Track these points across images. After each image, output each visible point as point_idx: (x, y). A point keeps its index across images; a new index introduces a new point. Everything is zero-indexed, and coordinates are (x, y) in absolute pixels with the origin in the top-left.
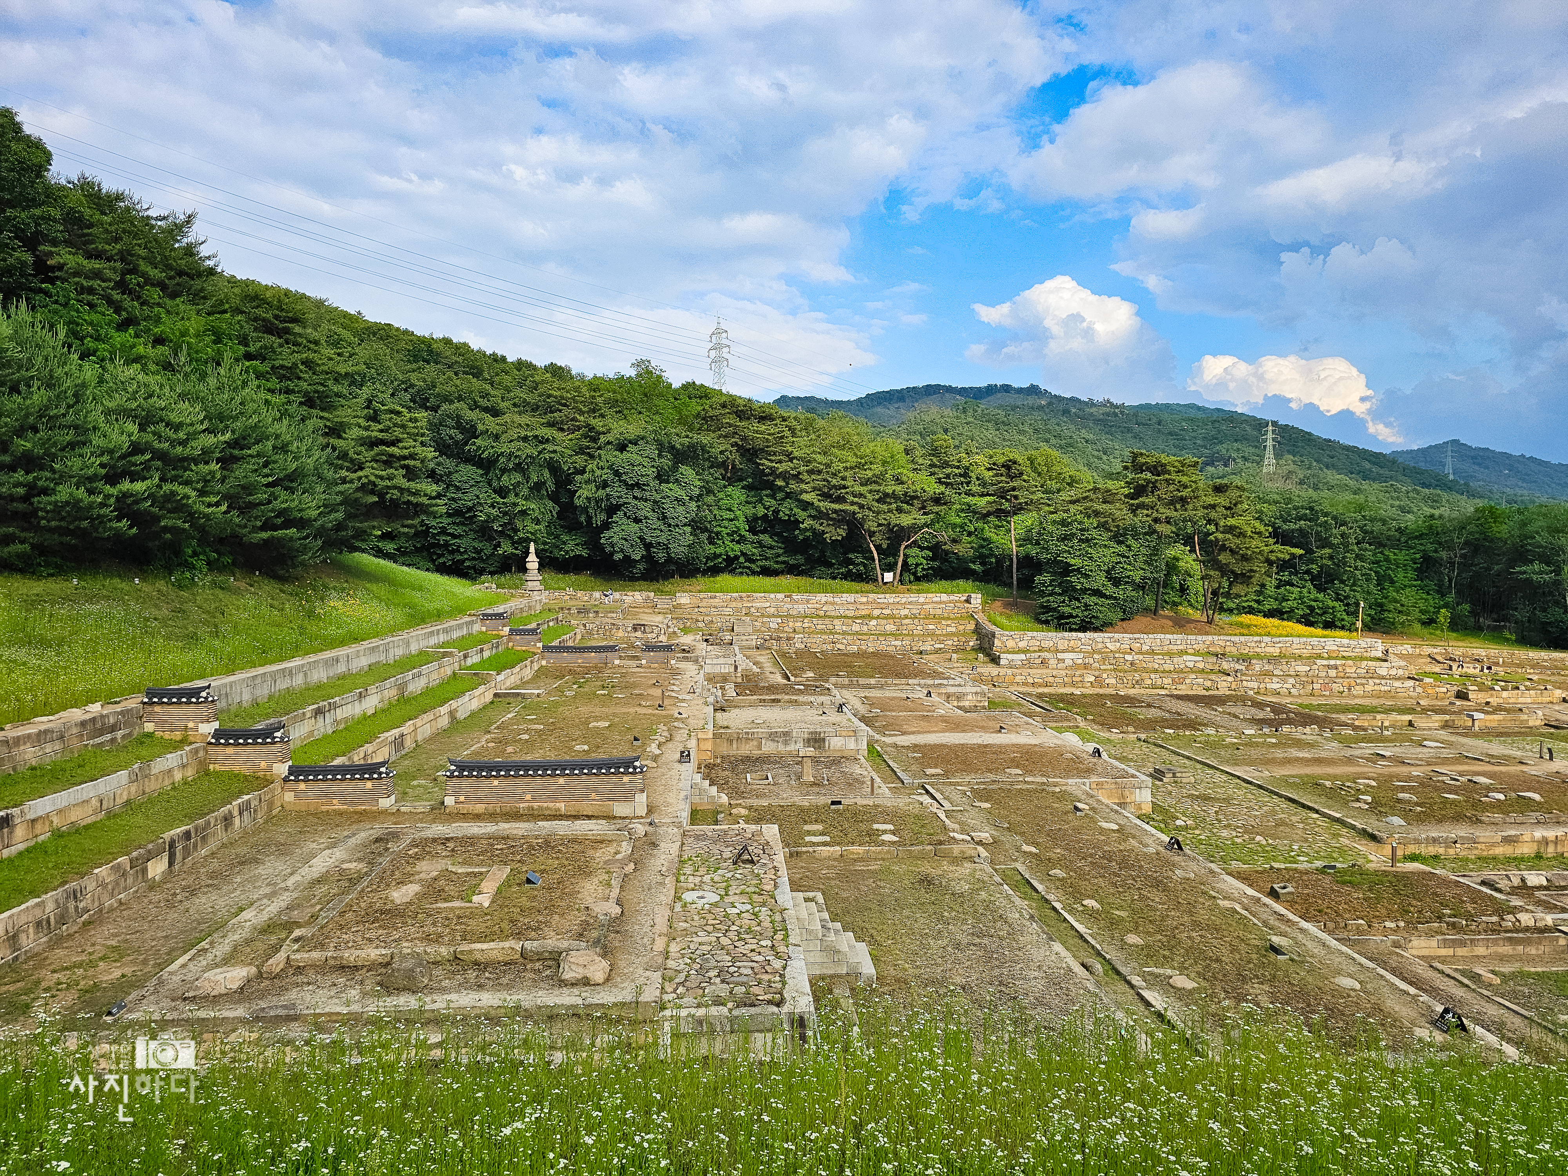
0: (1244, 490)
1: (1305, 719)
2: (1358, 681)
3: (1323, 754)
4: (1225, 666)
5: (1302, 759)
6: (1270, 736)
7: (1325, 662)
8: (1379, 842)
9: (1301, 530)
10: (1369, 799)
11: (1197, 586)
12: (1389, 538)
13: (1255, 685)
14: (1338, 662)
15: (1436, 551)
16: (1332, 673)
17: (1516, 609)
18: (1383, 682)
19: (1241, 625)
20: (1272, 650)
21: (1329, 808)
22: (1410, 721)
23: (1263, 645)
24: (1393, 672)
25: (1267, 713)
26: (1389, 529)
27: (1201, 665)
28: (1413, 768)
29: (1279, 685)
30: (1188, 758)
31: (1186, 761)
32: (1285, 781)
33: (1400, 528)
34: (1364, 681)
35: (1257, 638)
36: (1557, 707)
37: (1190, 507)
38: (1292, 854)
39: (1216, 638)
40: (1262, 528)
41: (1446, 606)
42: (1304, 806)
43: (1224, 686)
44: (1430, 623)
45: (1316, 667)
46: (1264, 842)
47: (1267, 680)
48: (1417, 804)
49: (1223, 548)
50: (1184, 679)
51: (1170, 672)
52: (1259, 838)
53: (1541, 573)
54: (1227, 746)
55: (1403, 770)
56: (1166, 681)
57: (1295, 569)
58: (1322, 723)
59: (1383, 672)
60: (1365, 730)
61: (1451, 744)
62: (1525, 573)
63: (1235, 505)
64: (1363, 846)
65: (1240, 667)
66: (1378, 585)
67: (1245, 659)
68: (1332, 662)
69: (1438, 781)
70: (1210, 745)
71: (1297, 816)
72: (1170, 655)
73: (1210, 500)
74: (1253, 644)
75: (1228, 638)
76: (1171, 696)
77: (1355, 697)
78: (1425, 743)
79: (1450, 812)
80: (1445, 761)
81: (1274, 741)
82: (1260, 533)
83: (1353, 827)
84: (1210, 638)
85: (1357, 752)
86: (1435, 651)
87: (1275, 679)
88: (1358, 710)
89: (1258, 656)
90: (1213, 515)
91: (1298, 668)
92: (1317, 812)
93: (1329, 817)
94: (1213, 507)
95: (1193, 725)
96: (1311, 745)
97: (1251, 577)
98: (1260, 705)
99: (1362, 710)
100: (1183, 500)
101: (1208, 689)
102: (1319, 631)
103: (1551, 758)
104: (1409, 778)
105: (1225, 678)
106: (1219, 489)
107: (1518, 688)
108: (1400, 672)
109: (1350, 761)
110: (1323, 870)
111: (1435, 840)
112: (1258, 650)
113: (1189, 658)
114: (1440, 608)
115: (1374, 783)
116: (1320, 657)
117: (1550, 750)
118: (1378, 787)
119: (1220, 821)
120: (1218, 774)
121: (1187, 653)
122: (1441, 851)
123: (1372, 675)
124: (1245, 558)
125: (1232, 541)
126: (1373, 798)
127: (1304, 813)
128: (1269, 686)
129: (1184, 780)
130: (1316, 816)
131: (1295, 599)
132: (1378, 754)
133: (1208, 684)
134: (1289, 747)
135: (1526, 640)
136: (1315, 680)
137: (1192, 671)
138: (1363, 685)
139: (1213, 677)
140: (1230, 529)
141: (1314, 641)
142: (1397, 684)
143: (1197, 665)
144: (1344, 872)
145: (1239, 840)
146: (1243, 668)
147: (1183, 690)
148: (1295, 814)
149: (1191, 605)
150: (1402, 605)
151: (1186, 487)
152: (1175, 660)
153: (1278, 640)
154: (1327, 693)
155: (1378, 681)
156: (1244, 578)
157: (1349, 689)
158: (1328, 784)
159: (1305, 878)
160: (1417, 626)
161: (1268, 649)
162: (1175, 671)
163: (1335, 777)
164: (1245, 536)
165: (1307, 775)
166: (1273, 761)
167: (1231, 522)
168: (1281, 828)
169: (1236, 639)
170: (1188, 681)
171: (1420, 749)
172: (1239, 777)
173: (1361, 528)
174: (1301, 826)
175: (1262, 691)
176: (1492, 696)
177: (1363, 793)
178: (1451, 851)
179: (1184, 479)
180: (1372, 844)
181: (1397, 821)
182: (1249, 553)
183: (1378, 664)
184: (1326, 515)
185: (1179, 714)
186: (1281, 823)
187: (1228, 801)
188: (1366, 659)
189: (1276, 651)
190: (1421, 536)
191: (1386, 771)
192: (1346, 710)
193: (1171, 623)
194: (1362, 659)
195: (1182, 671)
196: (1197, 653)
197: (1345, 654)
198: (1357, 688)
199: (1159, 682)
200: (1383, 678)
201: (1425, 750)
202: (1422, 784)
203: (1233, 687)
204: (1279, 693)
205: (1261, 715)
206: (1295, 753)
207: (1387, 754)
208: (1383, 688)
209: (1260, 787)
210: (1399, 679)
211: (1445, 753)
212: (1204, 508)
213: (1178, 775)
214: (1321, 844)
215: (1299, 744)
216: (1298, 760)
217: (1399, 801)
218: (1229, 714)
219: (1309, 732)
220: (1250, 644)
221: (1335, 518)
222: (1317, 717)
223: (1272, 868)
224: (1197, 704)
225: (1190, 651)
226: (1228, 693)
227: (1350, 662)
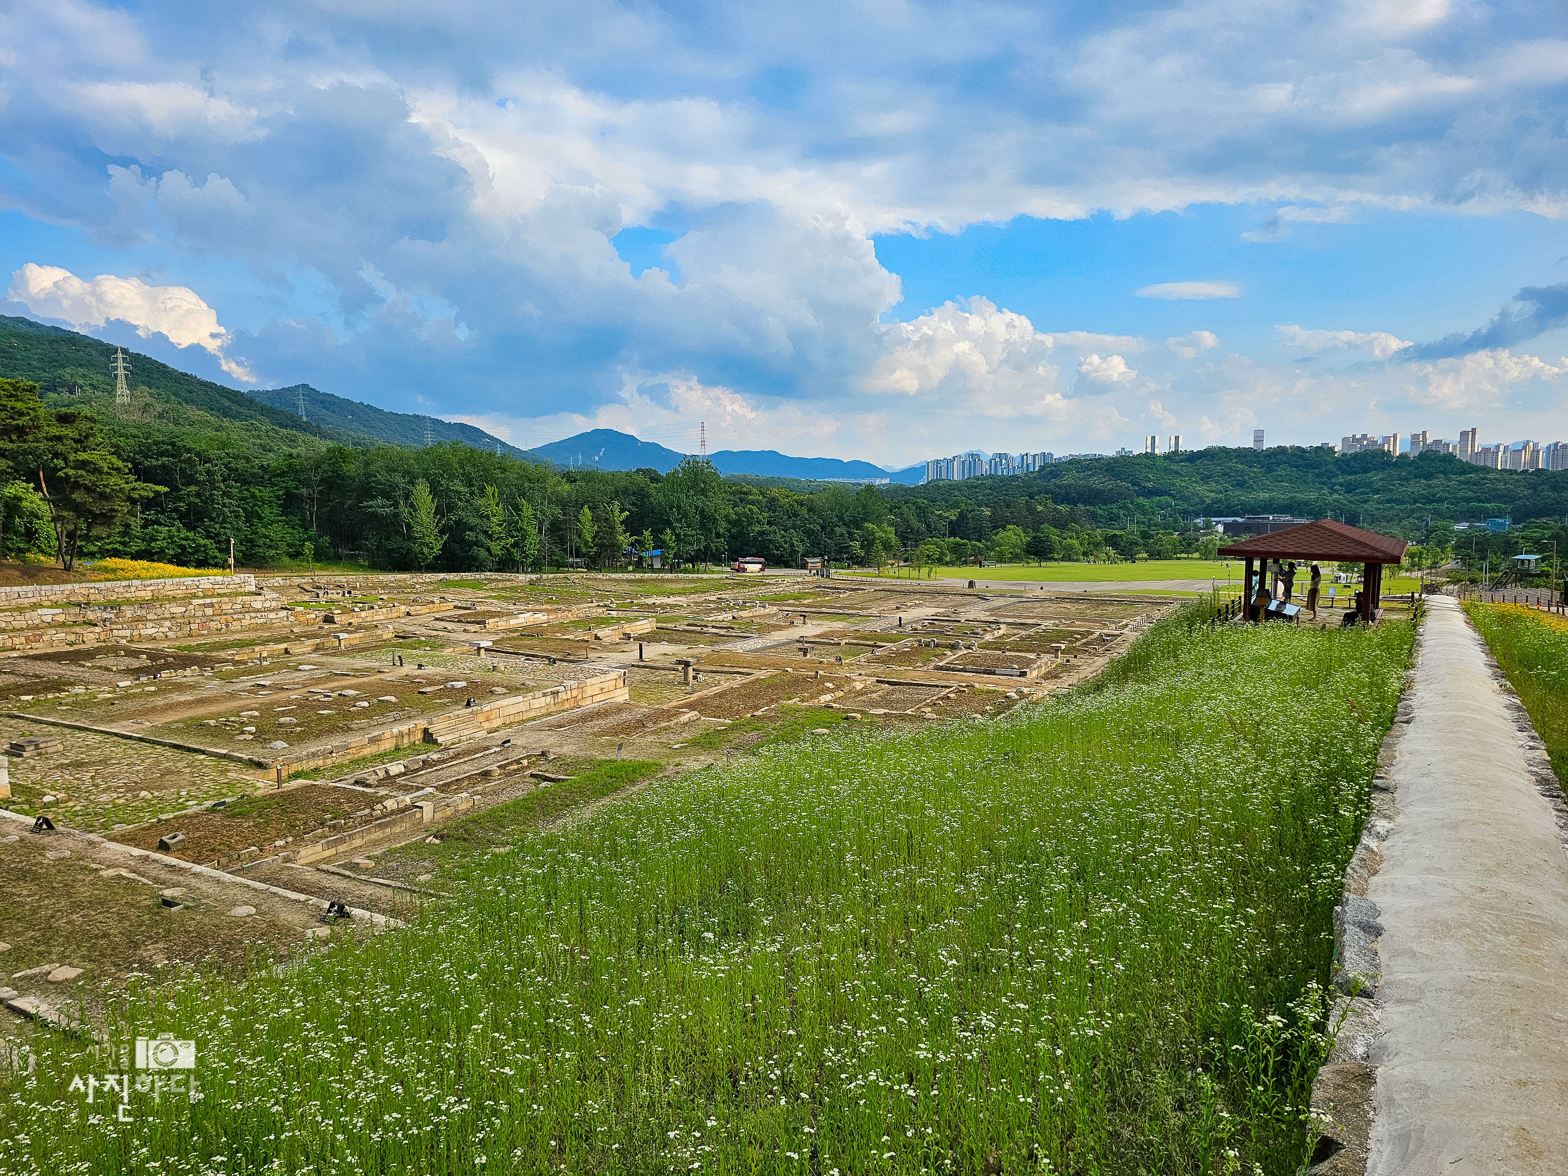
0: (95, 422)
1: (183, 661)
2: (235, 617)
3: (206, 694)
4: (91, 616)
5: (184, 703)
6: (147, 685)
7: (201, 601)
8: (265, 768)
9: (163, 466)
10: (253, 729)
11: (47, 529)
12: (253, 475)
13: (127, 633)
14: (214, 600)
15: (297, 488)
16: (209, 611)
17: (367, 539)
18: (259, 615)
19: (106, 570)
20: (143, 594)
21: (215, 746)
22: (286, 649)
23: (133, 589)
24: (267, 604)
25: (144, 661)
26: (253, 467)
27: (61, 618)
28: (291, 693)
29: (154, 630)
30: (54, 724)
31: (51, 728)
32: (167, 728)
33: (262, 466)
34: (241, 616)
35: (124, 583)
36: (403, 621)
37: (30, 438)
38: (181, 801)
39: (77, 586)
40: (120, 464)
41: (309, 539)
42: (189, 750)
43: (91, 638)
44: (296, 555)
45: (192, 607)
46: (150, 796)
47: (140, 626)
48: (297, 725)
49: (76, 486)
50: (41, 636)
51: (22, 629)
52: (143, 793)
53: (383, 506)
54: (100, 704)
55: (283, 695)
56: (17, 641)
57: (162, 507)
58: (202, 662)
59: (258, 605)
60: (245, 663)
61: (322, 665)
62: (371, 507)
63: (86, 437)
64: (250, 776)
65: (109, 616)
66: (247, 521)
67: (115, 606)
68: (208, 601)
69: (314, 700)
70: (80, 706)
71: (182, 762)
72: (21, 610)
73: (55, 431)
74: (121, 590)
75: (92, 585)
76: (27, 657)
77: (233, 632)
78: (300, 667)
79: (325, 726)
80: (318, 681)
81: (153, 689)
82: (118, 470)
83: (240, 760)
84: (69, 586)
85: (239, 686)
86: (303, 581)
87: (149, 624)
88: (237, 645)
89: (129, 602)
90: (60, 448)
91: (174, 610)
92: (203, 752)
93: (216, 755)
94: (59, 439)
95: (57, 686)
96: (192, 687)
97: (113, 517)
98: (135, 654)
99: (241, 644)
100: (21, 431)
101: (71, 644)
102: (192, 571)
103: (401, 665)
104: (288, 702)
105: (92, 629)
106: (64, 419)
107: (373, 608)
108: (274, 604)
109: (232, 696)
110: (213, 810)
111: (314, 755)
112: (128, 595)
113: (45, 611)
114: (304, 541)
115: (257, 713)
116: (195, 596)
117: (400, 657)
118: (261, 717)
119: (97, 786)
120: (91, 735)
121: (41, 606)
122: (320, 763)
123: (247, 609)
124: (103, 497)
125: (88, 479)
126: (257, 727)
127: (190, 757)
128: (143, 632)
129: (50, 750)
130: (202, 757)
131: (164, 539)
132: (258, 685)
133: (72, 638)
134: (170, 692)
135: (376, 566)
136: (192, 620)
137: (50, 625)
138: (240, 620)
139: (77, 629)
140: (83, 465)
141: (188, 581)
142: (272, 615)
143: (57, 618)
144: (234, 805)
145: (121, 801)
146: (112, 616)
147: (41, 648)
148: (181, 760)
149: (42, 551)
150: (271, 540)
151: (22, 414)
152: (28, 615)
153: (149, 582)
154: (206, 632)
155: (253, 615)
156: (106, 519)
157: (227, 626)
158: (212, 722)
159: (195, 821)
160: (286, 560)
161: (138, 594)
162: (29, 628)
163: (220, 715)
164: (101, 473)
165: (191, 718)
166: (154, 710)
167: (83, 456)
168: (167, 777)
169: (101, 585)
170: (45, 638)
171: (296, 674)
172: (116, 735)
173: (226, 466)
174: (188, 770)
175: (136, 638)
176: (353, 617)
177: (247, 725)
178: (329, 761)
179: (19, 405)
180: (260, 772)
181: (280, 744)
182: (108, 490)
183: (252, 598)
184: (189, 451)
185: (37, 676)
186: (169, 772)
187: (104, 762)
188: (241, 594)
189: (148, 595)
190: (282, 474)
191: (267, 699)
192: (225, 646)
193: (18, 573)
194: (237, 594)
195: (37, 627)
196: (55, 605)
197: (220, 591)
198: (235, 623)
199: (9, 643)
200: (258, 611)
201: (301, 674)
202: (300, 706)
203: (102, 638)
204: (155, 639)
205: (135, 664)
206: (176, 697)
207: (267, 683)
208: (259, 621)
209: (141, 740)
210: (273, 610)
211: (319, 674)
212: (47, 439)
213: (42, 746)
214: (210, 784)
215: (180, 687)
216: (180, 704)
217: (281, 725)
218: (100, 667)
219: (190, 674)
220: (117, 589)
221: (198, 454)
222: (197, 657)
223: (159, 821)
224: (59, 662)
225: (45, 604)
226: (96, 645)
227: (226, 599)
